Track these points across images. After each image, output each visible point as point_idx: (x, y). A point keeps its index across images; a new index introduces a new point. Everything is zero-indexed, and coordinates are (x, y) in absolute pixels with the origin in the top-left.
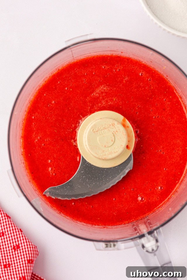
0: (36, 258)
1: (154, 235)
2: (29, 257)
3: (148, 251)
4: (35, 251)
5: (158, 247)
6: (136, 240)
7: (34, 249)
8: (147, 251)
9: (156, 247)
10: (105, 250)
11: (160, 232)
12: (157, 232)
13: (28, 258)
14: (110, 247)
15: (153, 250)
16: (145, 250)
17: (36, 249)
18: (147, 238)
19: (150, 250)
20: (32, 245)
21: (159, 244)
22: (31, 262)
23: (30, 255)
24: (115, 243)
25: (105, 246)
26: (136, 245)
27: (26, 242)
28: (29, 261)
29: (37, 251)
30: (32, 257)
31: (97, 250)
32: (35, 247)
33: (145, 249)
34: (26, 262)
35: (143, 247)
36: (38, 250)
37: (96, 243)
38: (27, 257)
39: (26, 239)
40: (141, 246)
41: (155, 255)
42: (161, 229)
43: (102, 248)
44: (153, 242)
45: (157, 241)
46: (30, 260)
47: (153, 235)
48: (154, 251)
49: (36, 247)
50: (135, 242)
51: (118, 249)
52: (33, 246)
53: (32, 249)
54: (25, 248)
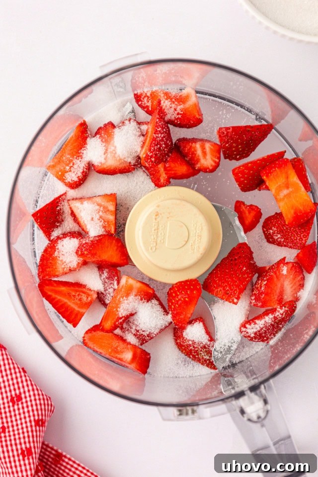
0: (50, 416)
1: (260, 392)
2: (38, 415)
3: (252, 419)
4: (48, 405)
5: (267, 412)
6: (230, 402)
7: (46, 402)
8: (249, 420)
9: (264, 411)
10: (178, 421)
11: (270, 387)
12: (265, 387)
13: (36, 418)
14: (187, 414)
15: (259, 417)
16: (245, 419)
17: (49, 402)
18: (249, 397)
19: (255, 418)
20: (43, 395)
21: (269, 407)
22: (40, 423)
23: (40, 412)
24: (195, 408)
25: (178, 413)
26: (230, 410)
27: (33, 390)
28: (37, 423)
29: (51, 405)
30: (42, 415)
31: (164, 419)
32: (48, 398)
33: (245, 415)
34: (33, 423)
35: (242, 412)
36: (53, 404)
37: (161, 408)
38: (34, 415)
39: (32, 385)
40: (238, 411)
41: (263, 426)
42: (271, 381)
43: (172, 418)
44: (259, 404)
45: (266, 402)
46: (38, 420)
47: (258, 392)
48: (260, 420)
49: (50, 398)
50: (229, 404)
51: (200, 418)
52: (45, 397)
53: (42, 402)
54: (31, 401)
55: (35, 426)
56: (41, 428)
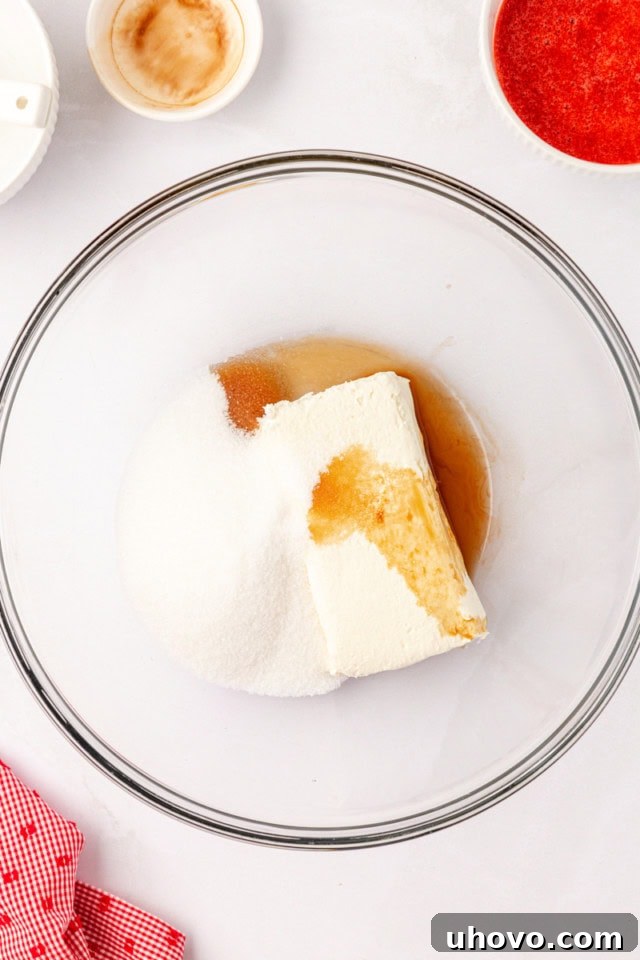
55: (58, 866)
56: (66, 868)
